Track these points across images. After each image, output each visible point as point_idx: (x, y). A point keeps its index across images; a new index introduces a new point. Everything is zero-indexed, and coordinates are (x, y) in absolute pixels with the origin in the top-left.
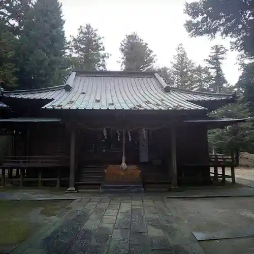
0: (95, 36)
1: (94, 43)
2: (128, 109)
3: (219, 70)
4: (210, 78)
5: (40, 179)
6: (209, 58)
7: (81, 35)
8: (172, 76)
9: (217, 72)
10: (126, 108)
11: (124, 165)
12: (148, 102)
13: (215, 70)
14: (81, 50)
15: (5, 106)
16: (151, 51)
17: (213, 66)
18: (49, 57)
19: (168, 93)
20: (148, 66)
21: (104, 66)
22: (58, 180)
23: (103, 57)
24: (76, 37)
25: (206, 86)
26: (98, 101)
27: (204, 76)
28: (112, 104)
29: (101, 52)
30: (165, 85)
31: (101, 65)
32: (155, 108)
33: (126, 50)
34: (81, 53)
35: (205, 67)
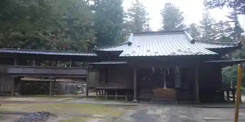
0: (142, 6)
1: (142, 11)
2: (167, 55)
3: (237, 23)
4: (230, 29)
5: (116, 96)
6: (229, 15)
7: (133, 6)
8: (198, 29)
9: (236, 24)
10: (166, 55)
11: (165, 88)
12: (179, 51)
13: (234, 23)
14: (133, 16)
15: (96, 55)
16: (182, 13)
17: (233, 20)
18: (115, 24)
19: (193, 44)
20: (180, 23)
21: (148, 25)
22: (126, 96)
23: (148, 20)
24: (130, 8)
25: (227, 35)
26: (149, 51)
27: (226, 27)
28: (157, 52)
29: (146, 17)
30: (192, 39)
31: (146, 25)
32: (184, 54)
33: (164, 13)
34: (133, 18)
35: (225, 21)
